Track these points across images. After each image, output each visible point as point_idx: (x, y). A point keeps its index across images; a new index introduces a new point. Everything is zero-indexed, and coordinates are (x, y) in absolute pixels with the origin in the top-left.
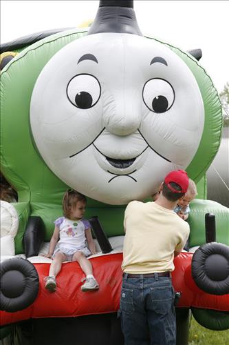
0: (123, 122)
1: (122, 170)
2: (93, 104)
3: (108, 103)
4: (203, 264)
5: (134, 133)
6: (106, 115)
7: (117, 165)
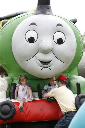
0: (46, 48)
1: (46, 66)
2: (35, 41)
3: (41, 41)
4: (79, 102)
5: (50, 52)
6: (40, 45)
7: (44, 64)
